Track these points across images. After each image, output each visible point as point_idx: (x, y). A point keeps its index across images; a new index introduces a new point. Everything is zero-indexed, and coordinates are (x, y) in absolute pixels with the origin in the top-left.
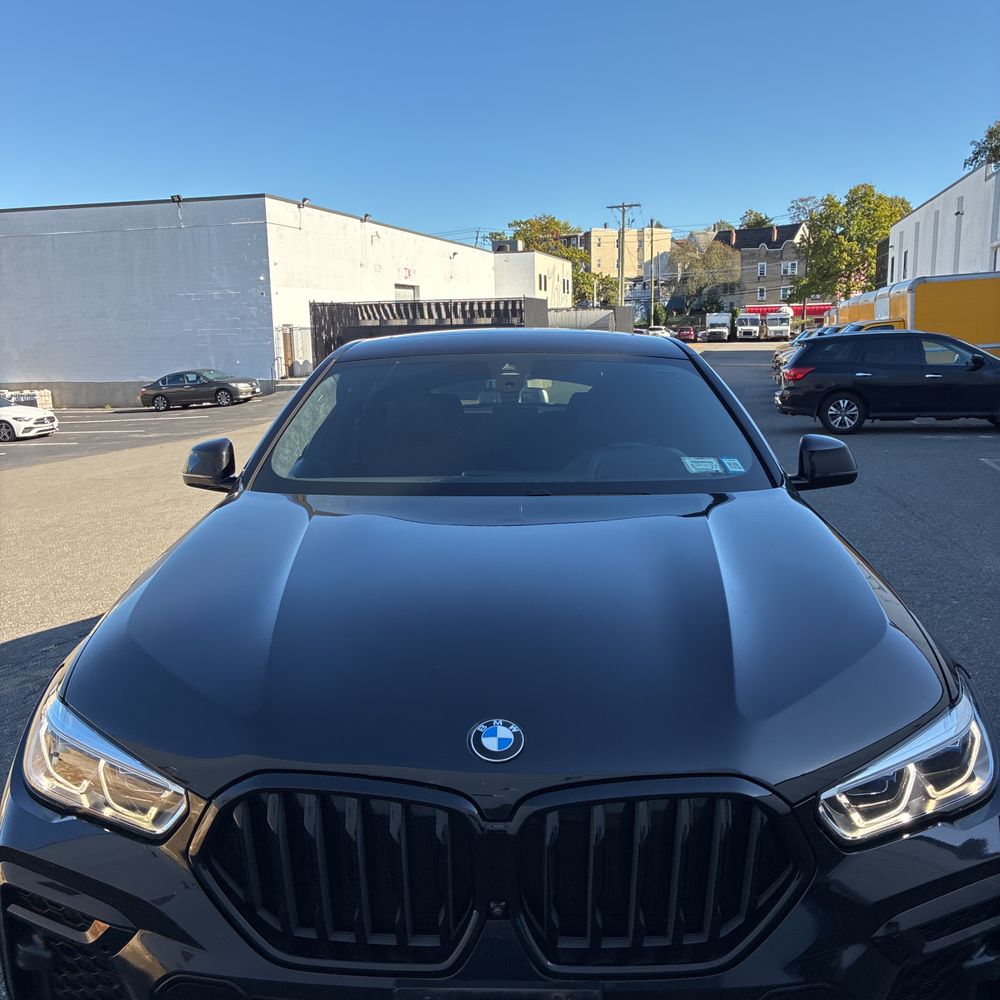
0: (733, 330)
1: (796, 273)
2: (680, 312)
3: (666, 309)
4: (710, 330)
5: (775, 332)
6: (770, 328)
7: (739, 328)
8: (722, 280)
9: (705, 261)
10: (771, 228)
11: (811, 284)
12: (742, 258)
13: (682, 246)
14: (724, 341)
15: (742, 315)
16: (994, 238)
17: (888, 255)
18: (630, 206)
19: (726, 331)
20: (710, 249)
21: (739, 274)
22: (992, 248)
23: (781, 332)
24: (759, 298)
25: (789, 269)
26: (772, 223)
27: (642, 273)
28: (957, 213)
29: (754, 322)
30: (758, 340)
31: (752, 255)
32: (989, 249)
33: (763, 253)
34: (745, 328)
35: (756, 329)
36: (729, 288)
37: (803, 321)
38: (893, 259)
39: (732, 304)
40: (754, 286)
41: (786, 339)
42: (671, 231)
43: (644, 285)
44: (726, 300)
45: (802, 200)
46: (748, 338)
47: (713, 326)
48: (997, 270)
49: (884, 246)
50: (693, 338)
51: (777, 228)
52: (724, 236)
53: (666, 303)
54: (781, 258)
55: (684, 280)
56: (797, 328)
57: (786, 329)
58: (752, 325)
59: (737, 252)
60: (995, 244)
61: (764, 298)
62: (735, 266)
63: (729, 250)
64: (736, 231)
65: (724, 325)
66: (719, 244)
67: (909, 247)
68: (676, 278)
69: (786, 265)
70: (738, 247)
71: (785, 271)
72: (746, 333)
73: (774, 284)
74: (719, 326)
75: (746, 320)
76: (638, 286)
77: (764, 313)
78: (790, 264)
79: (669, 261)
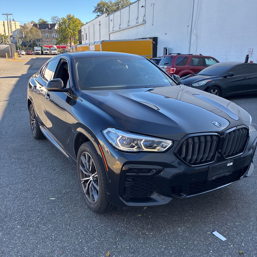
0: (42, 52)
1: (56, 37)
2: (25, 46)
3: (21, 45)
4: (36, 52)
5: (54, 53)
6: (52, 51)
7: (44, 51)
8: (36, 38)
9: (31, 32)
10: (48, 24)
11: (61, 40)
12: (42, 32)
13: (24, 27)
14: (40, 55)
15: (44, 48)
16: (109, 32)
17: (81, 34)
18: (9, 14)
19: (40, 52)
20: (32, 29)
21: (41, 36)
22: (109, 34)
23: (55, 53)
24: (47, 43)
25: (55, 36)
26: (48, 23)
27: (12, 35)
28: (99, 25)
29: (48, 50)
30: (49, 55)
31: (44, 31)
32: (108, 34)
33: (47, 31)
34: (45, 51)
35: (48, 52)
36: (39, 40)
37: (60, 50)
38: (83, 35)
39: (40, 45)
40: (45, 40)
41: (56, 55)
42: (19, 23)
43: (13, 38)
44: (38, 44)
45: (54, 17)
46: (46, 54)
47: (36, 50)
48: (110, 40)
49: (80, 32)
50: (31, 54)
51: (50, 24)
52: (35, 25)
53: (21, 44)
54: (52, 33)
55: (25, 37)
56: (59, 51)
57: (56, 52)
58: (47, 50)
59: (40, 30)
60: (109, 33)
61: (49, 43)
62: (39, 34)
63: (37, 29)
64: (38, 24)
65: (39, 50)
66: (34, 28)
67: (87, 32)
68: (23, 37)
69: (53, 34)
70: (40, 28)
71: (54, 36)
72: (46, 53)
73: (51, 40)
74: (38, 50)
75: (45, 49)
76: (12, 38)
77: (50, 47)
78: (54, 35)
79: (20, 31)
